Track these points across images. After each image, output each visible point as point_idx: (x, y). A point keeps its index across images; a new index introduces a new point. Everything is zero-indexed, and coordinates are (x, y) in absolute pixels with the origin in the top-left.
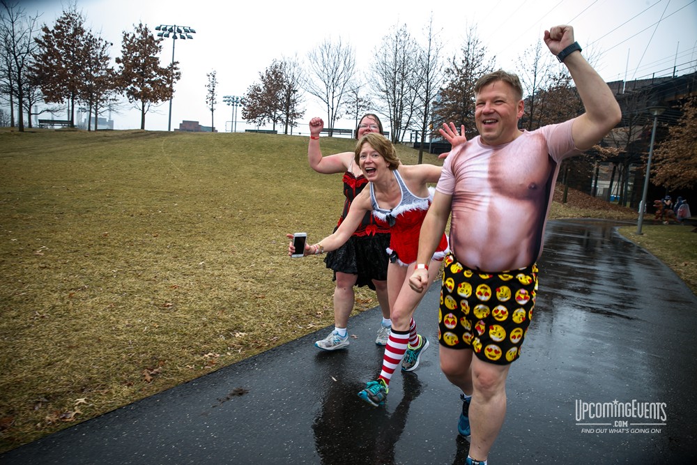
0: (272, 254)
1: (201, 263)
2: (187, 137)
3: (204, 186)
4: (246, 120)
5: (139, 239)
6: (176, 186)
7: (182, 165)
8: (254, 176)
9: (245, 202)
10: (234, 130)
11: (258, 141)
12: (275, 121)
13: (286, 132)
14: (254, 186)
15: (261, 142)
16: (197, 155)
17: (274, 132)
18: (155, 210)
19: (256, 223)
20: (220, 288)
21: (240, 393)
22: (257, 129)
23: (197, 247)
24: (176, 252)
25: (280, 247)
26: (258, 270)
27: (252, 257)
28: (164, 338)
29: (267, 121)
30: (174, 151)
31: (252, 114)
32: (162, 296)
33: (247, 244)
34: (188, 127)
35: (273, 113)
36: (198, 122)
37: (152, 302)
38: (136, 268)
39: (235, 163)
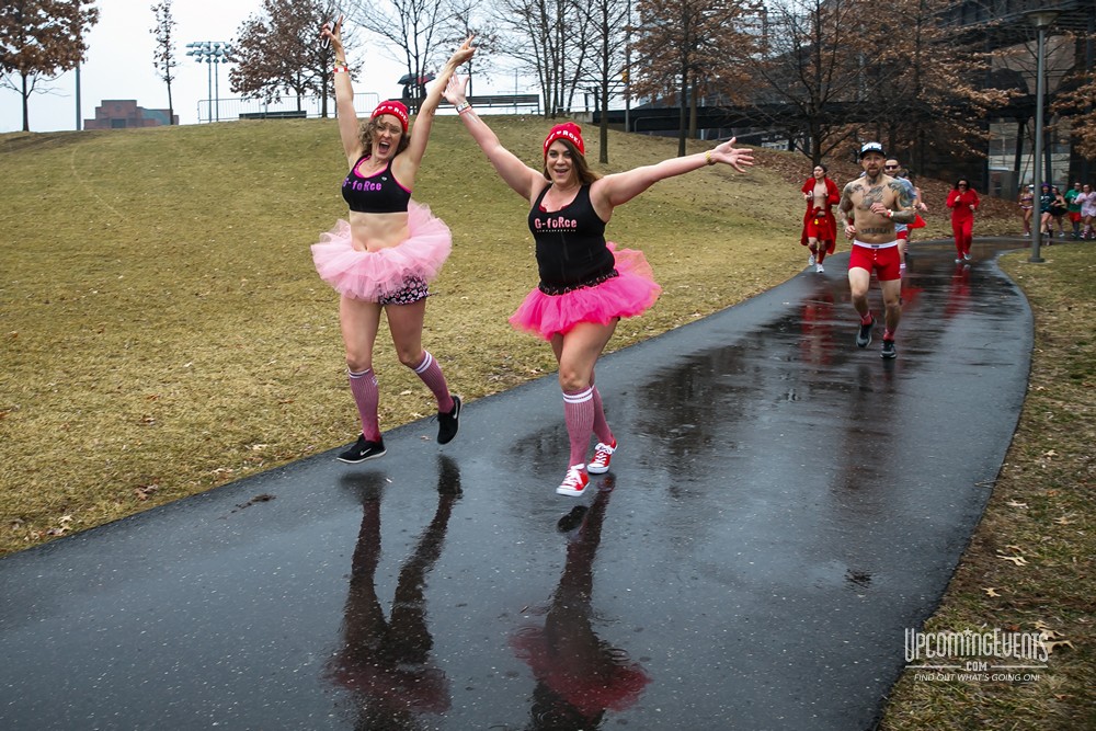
0: (303, 344)
1: (187, 365)
2: (121, 139)
3: (167, 238)
4: (240, 93)
5: (73, 337)
6: (113, 243)
7: (118, 199)
8: (264, 210)
9: (251, 262)
10: (214, 117)
11: (266, 138)
12: (300, 91)
13: (325, 113)
14: (266, 231)
15: (274, 138)
16: (144, 177)
17: (300, 114)
18: (85, 290)
19: (275, 299)
20: (223, 395)
21: (265, 499)
22: (263, 111)
23: (175, 343)
24: (143, 352)
25: (318, 333)
26: (281, 369)
27: (270, 351)
28: (154, 455)
29: (283, 93)
30: (97, 172)
31: (250, 80)
32: (136, 409)
33: (261, 332)
34: (115, 115)
35: (295, 76)
36: (135, 102)
37: (124, 418)
38: (85, 378)
39: (225, 187)
